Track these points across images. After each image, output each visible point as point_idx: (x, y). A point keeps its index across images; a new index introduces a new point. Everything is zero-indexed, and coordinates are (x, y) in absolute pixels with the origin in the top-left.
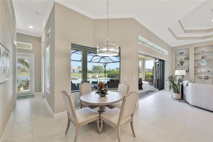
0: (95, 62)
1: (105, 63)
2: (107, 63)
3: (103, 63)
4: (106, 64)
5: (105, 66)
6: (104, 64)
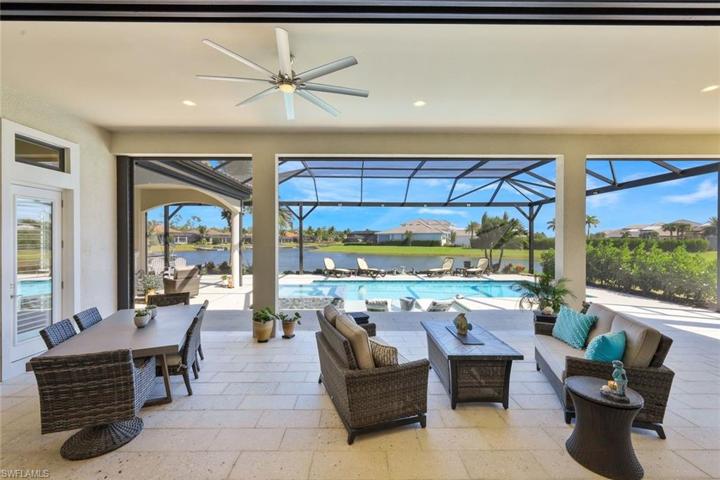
0: (473, 205)
1: (531, 205)
2: (540, 204)
3: (517, 205)
4: (535, 208)
5: (531, 219)
6: (526, 210)
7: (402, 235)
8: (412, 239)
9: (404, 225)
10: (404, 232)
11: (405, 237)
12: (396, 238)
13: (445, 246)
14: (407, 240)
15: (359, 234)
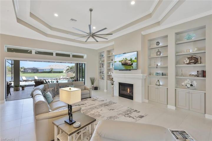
7: (49, 69)
8: (53, 70)
9: (50, 66)
10: (50, 68)
11: (50, 70)
12: (47, 70)
13: (65, 73)
14: (51, 71)
15: (29, 69)
